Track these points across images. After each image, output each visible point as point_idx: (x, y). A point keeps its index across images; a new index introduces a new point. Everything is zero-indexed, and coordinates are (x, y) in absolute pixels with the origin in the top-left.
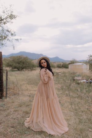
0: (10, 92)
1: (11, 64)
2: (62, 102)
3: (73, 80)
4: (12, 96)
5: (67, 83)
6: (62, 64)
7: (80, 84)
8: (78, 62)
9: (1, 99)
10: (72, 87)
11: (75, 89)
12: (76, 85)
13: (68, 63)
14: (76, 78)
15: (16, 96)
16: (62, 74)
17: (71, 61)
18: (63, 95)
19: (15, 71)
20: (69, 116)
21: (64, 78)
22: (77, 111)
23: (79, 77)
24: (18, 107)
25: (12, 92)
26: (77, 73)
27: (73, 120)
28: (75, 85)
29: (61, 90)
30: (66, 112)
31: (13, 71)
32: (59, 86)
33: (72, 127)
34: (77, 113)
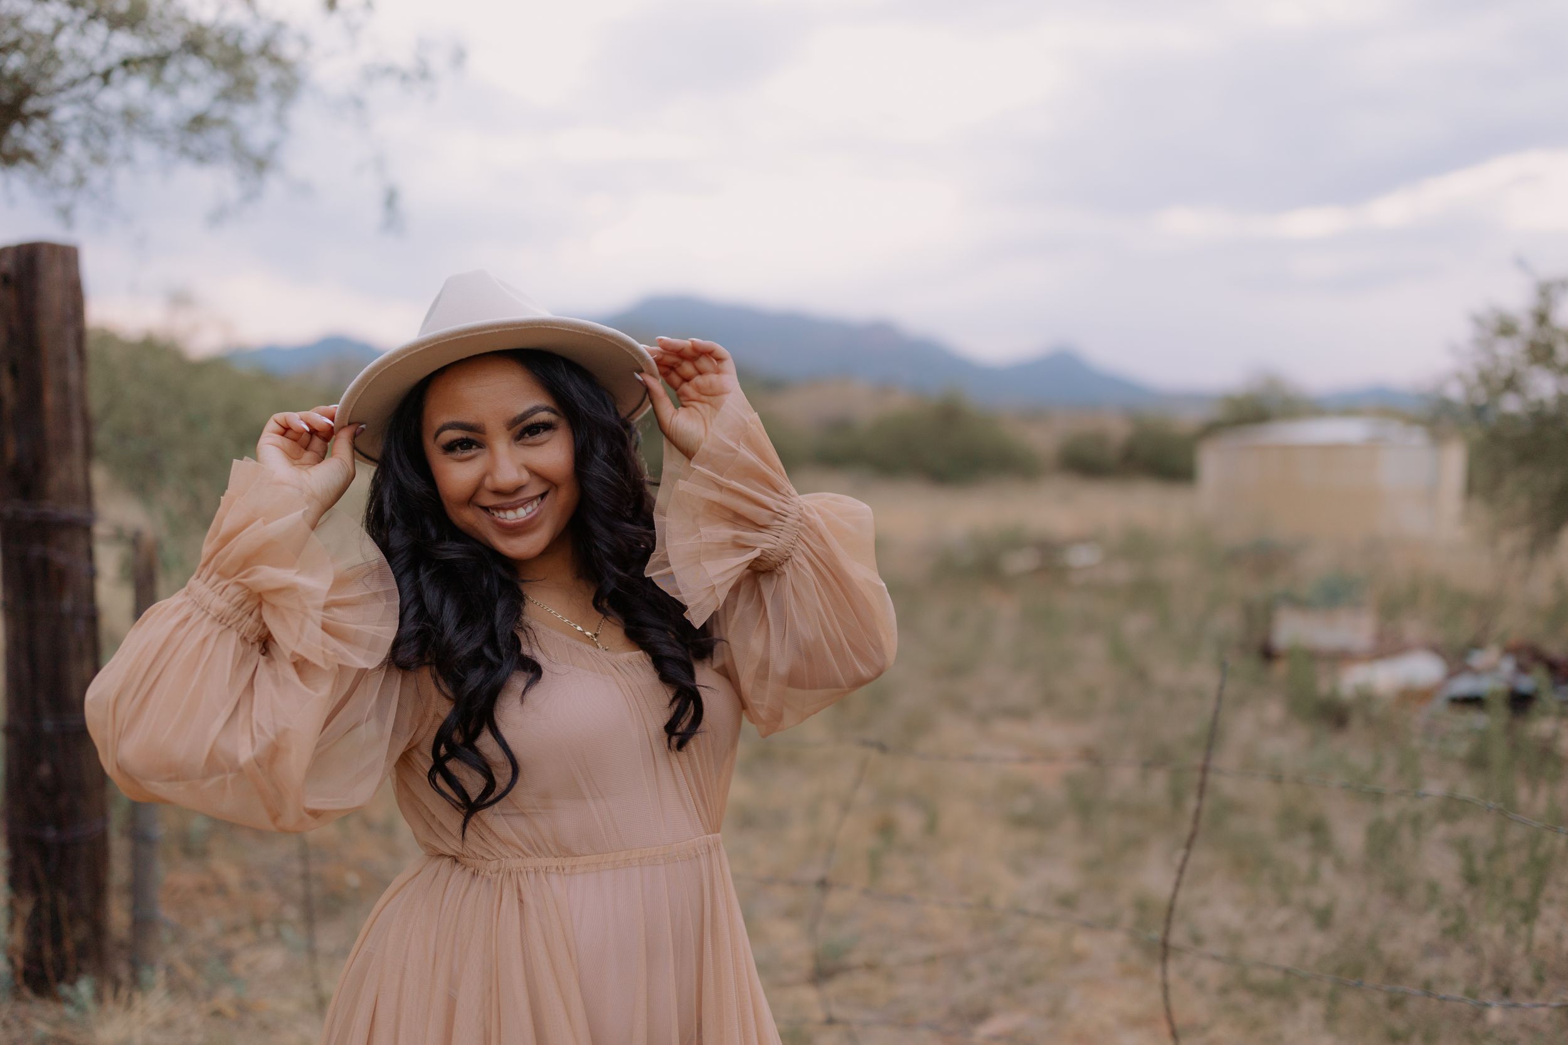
3: (1253, 660)
5: (1171, 694)
7: (1355, 720)
10: (1244, 770)
11: (1288, 816)
12: (1296, 743)
14: (1290, 629)
16: (1109, 557)
21: (1134, 627)
23: (1343, 616)
28: (1283, 729)
29: (1070, 826)
32: (1041, 754)
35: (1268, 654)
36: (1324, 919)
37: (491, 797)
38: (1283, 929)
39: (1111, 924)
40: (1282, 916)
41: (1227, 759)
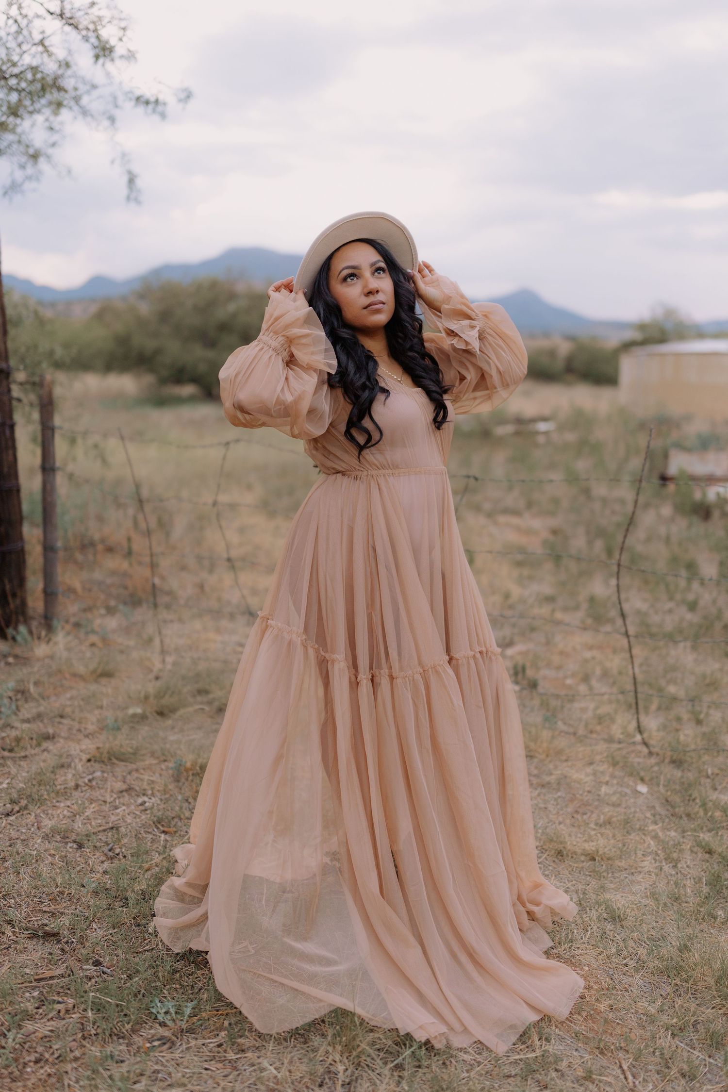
0: (97, 575)
1: (150, 345)
2: (545, 676)
3: (656, 481)
4: (111, 611)
5: (604, 501)
6: (564, 348)
7: (716, 514)
8: (700, 333)
9: (4, 637)
10: (648, 540)
11: (674, 560)
12: (680, 527)
13: (613, 340)
14: (679, 463)
15: (142, 614)
16: (561, 428)
17: (642, 327)
18: (565, 609)
19: (179, 401)
20: (609, 822)
21: (582, 465)
22: (691, 776)
23: (711, 456)
24: (143, 717)
25: (113, 573)
26: (688, 418)
27: (648, 864)
28: (672, 520)
29: (549, 566)
30: (581, 775)
31: (161, 402)
32: (529, 532)
33: (642, 952)
34: (687, 788)
35: (664, 479)
36: (693, 606)
37: (370, 444)
38: (670, 611)
39: (577, 608)
40: (669, 605)
41: (640, 533)
